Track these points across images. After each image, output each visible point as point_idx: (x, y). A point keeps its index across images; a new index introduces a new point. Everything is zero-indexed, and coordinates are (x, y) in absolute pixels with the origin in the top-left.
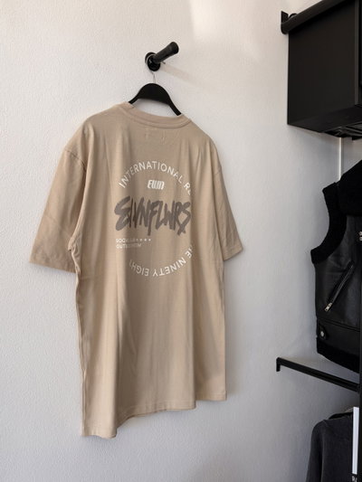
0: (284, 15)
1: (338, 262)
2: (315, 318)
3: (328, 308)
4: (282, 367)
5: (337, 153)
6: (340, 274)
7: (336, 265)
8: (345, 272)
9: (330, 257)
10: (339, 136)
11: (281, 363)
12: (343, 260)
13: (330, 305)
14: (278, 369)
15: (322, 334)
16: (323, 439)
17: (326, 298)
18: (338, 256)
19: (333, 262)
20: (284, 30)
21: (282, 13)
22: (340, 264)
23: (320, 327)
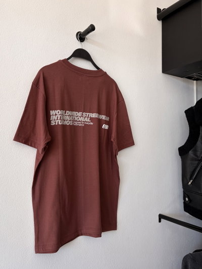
0: (159, 10)
2: (182, 190)
3: (190, 183)
4: (162, 220)
5: (193, 90)
6: (197, 162)
7: (194, 157)
8: (200, 161)
9: (190, 152)
10: (194, 80)
11: (161, 217)
12: (198, 153)
13: (191, 181)
14: (160, 221)
15: (187, 199)
16: (189, 265)
17: (188, 177)
18: (195, 152)
19: (192, 155)
20: (159, 18)
21: (158, 8)
22: (197, 156)
23: (185, 195)
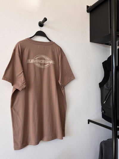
0: (88, 7)
1: (107, 87)
3: (104, 103)
4: (90, 123)
6: (108, 91)
7: (107, 88)
9: (105, 85)
10: (110, 45)
11: (89, 121)
12: (109, 86)
13: (105, 101)
15: (103, 111)
16: (103, 147)
17: (104, 99)
18: (107, 85)
20: (88, 11)
21: (87, 6)
22: (108, 88)
23: (102, 109)
